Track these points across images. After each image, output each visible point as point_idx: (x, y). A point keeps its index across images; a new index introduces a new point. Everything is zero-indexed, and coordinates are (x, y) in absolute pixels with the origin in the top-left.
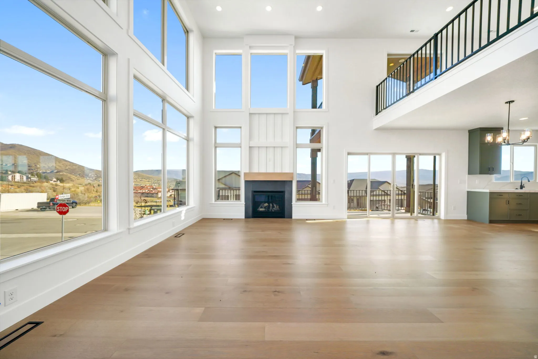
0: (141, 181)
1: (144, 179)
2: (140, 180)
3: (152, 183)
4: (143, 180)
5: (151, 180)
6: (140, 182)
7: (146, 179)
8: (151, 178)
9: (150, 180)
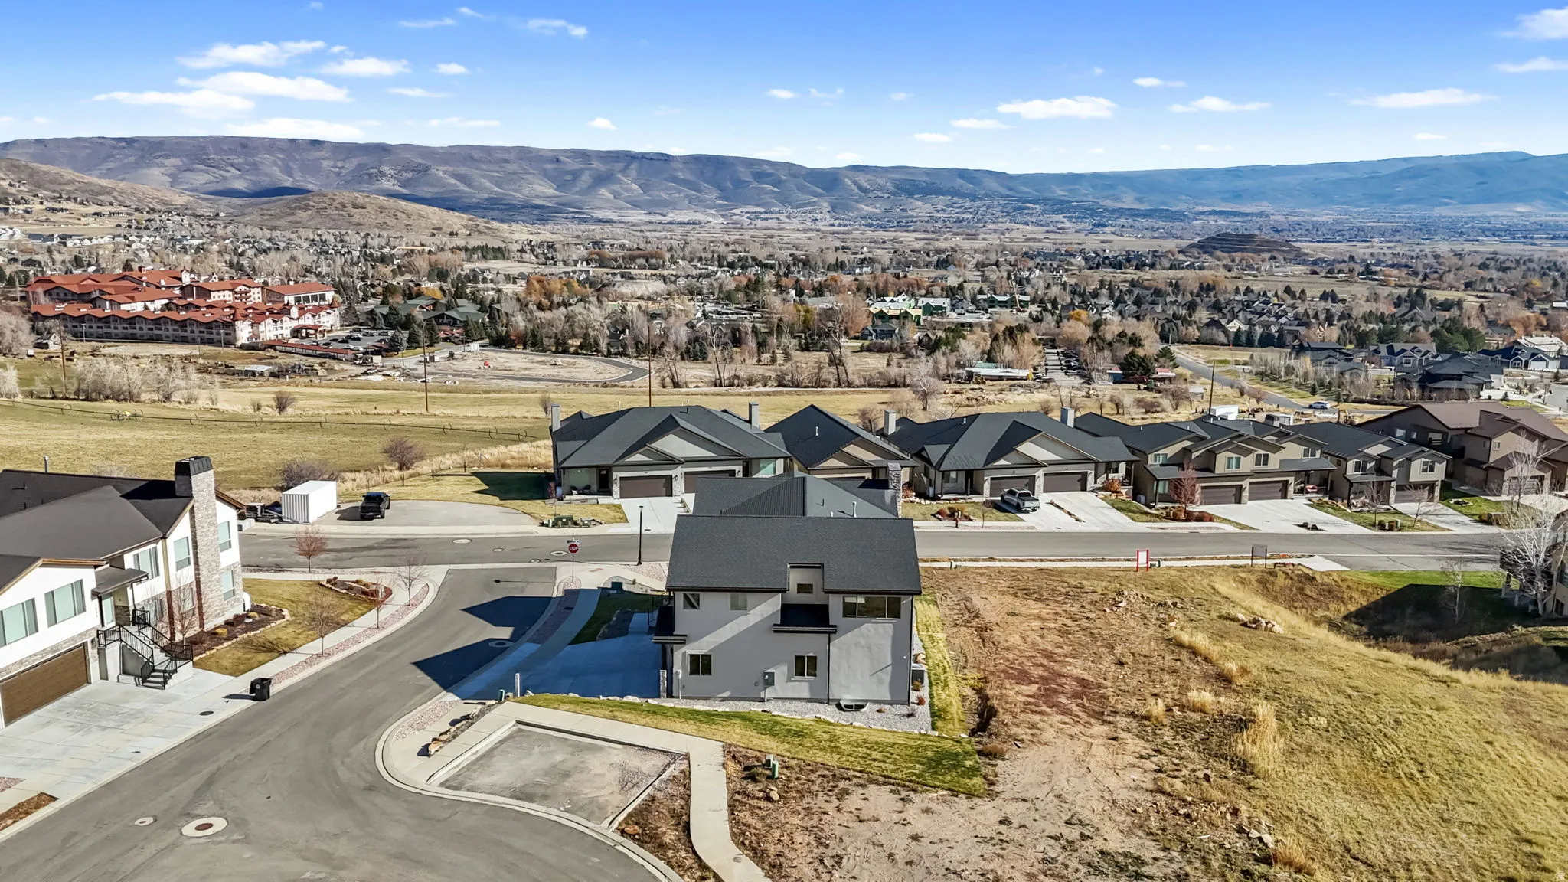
0: (54, 210)
1: (68, 199)
2: (47, 204)
3: (119, 226)
4: (65, 205)
5: (113, 210)
6: (53, 217)
7: (82, 203)
8: (109, 192)
9: (105, 209)
